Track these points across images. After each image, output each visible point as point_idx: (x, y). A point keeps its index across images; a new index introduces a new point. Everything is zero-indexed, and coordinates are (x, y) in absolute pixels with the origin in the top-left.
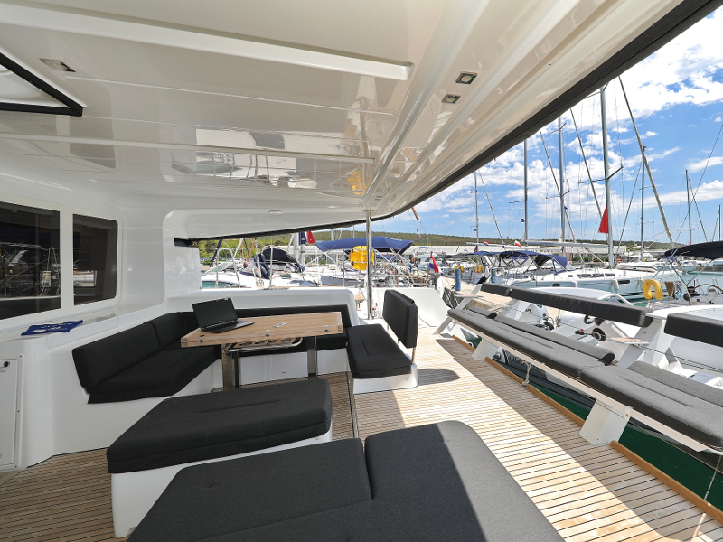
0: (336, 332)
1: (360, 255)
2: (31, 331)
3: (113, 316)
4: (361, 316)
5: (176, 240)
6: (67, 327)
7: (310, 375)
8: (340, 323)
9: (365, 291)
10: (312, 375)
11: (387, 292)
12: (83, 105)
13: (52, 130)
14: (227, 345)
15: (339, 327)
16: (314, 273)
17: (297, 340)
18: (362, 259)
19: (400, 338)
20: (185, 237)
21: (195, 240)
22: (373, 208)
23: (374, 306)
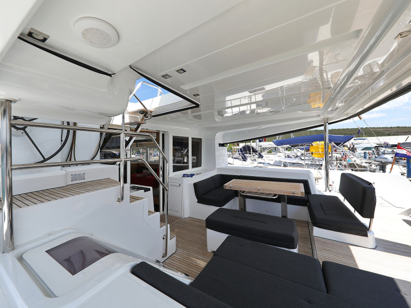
0: (300, 195)
1: (318, 148)
2: (184, 176)
3: (201, 173)
4: (319, 188)
5: (219, 144)
6: (192, 175)
7: (283, 217)
8: (303, 190)
9: (323, 172)
10: (284, 217)
11: (343, 175)
12: (199, 104)
13: (187, 113)
14: (241, 191)
15: (302, 193)
16: (269, 158)
17: (275, 195)
18: (320, 150)
19: (356, 209)
20: (222, 143)
21: (226, 144)
22: (329, 116)
23: (330, 183)
